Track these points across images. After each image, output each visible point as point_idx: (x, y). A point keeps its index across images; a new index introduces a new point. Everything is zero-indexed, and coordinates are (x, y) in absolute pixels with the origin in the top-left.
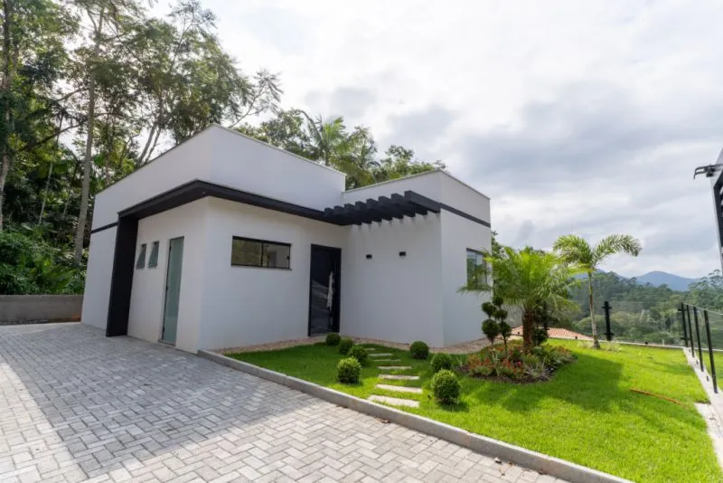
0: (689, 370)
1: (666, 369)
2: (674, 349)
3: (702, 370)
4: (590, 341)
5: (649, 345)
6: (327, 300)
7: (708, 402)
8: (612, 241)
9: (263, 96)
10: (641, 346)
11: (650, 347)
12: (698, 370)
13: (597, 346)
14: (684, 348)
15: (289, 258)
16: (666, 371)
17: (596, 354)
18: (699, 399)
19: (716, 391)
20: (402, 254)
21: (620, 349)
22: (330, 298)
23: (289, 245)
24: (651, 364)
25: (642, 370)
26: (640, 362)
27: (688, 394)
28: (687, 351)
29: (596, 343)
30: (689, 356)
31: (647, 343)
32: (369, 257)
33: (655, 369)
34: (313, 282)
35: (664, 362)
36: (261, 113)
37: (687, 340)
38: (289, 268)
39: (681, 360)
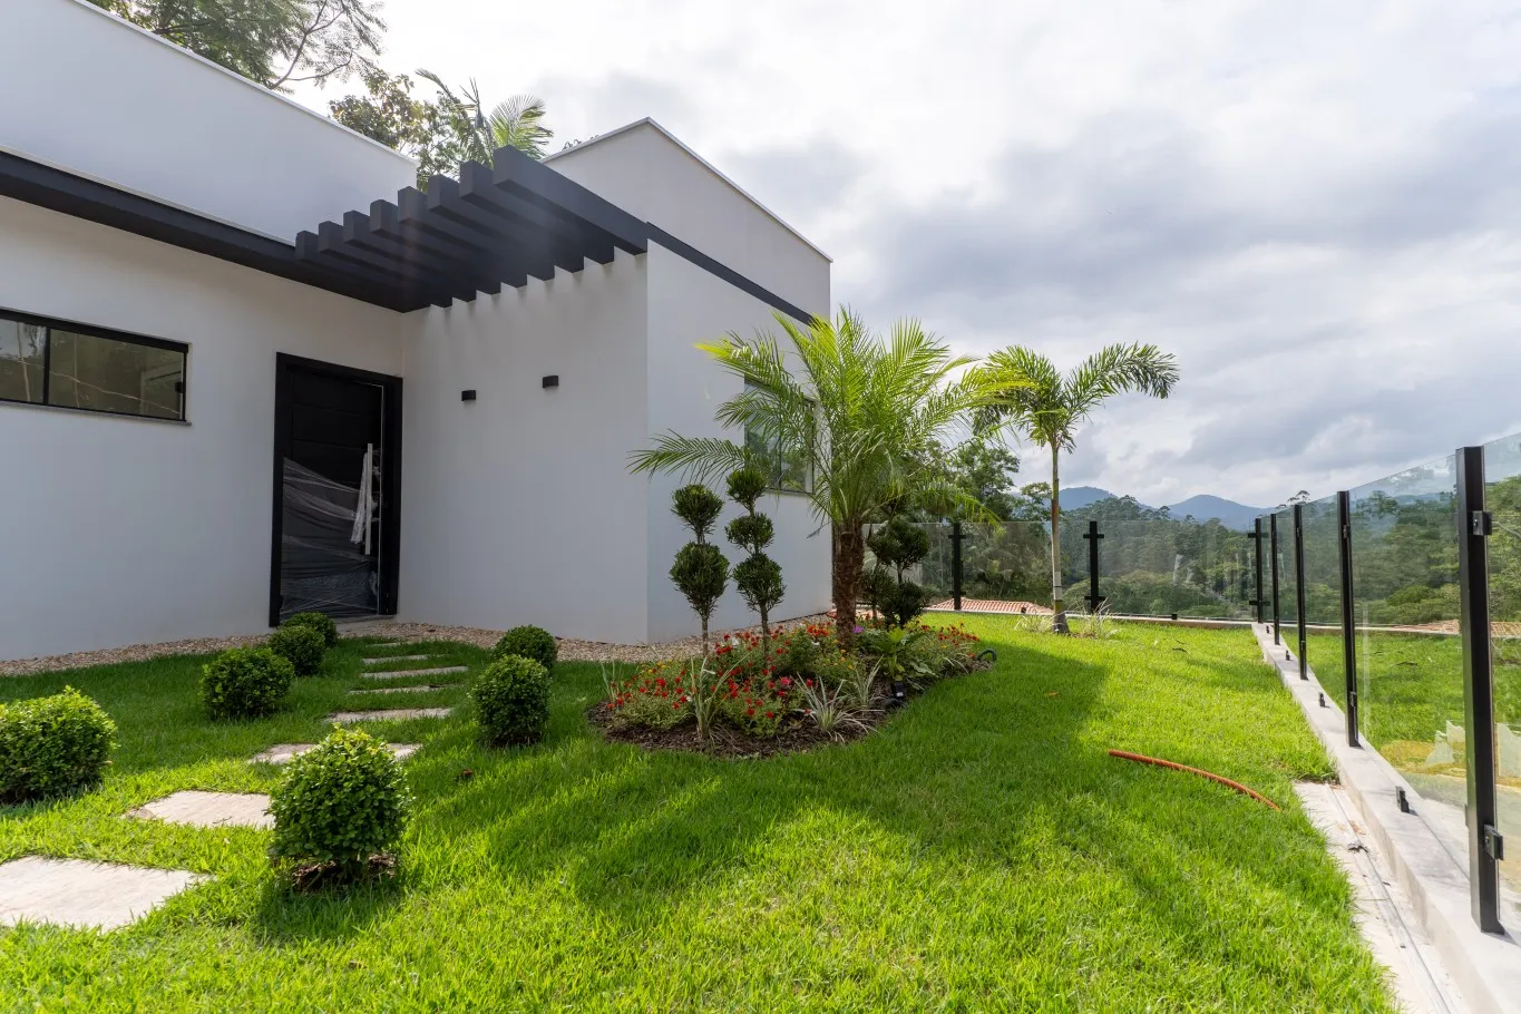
0: (1269, 678)
1: (1216, 676)
2: (1233, 627)
3: (1304, 677)
4: (1045, 616)
5: (1179, 620)
6: (351, 523)
7: (1332, 778)
8: (1109, 360)
9: (334, 33)
10: (1162, 624)
11: (1183, 625)
12: (1291, 677)
13: (1062, 627)
14: (1255, 624)
15: (181, 387)
16: (1214, 684)
17: (1055, 646)
18: (1307, 767)
19: (1354, 743)
20: (550, 382)
21: (1114, 632)
22: (362, 518)
23: (183, 348)
24: (1180, 667)
25: (1156, 684)
26: (1154, 662)
27: (1275, 752)
28: (1261, 632)
29: (1060, 619)
30: (1269, 644)
31: (1174, 617)
32: (468, 396)
33: (1188, 680)
34: (289, 465)
35: (1207, 658)
36: (330, 79)
37: (1265, 607)
38: (180, 419)
39: (1246, 654)
